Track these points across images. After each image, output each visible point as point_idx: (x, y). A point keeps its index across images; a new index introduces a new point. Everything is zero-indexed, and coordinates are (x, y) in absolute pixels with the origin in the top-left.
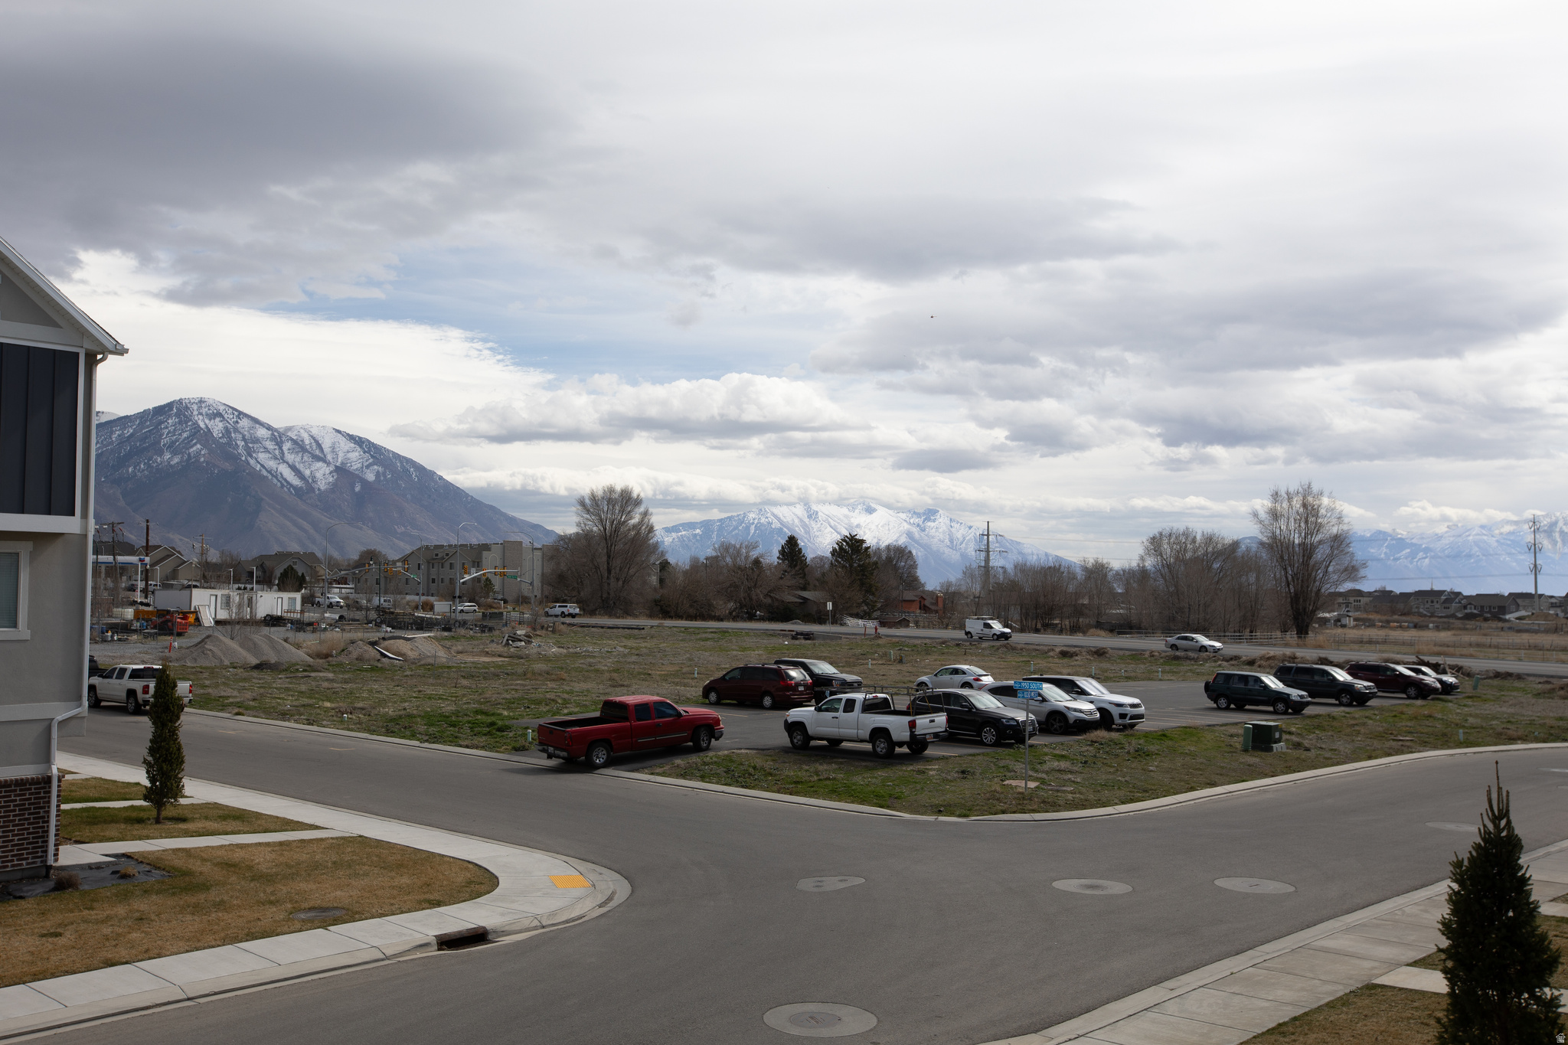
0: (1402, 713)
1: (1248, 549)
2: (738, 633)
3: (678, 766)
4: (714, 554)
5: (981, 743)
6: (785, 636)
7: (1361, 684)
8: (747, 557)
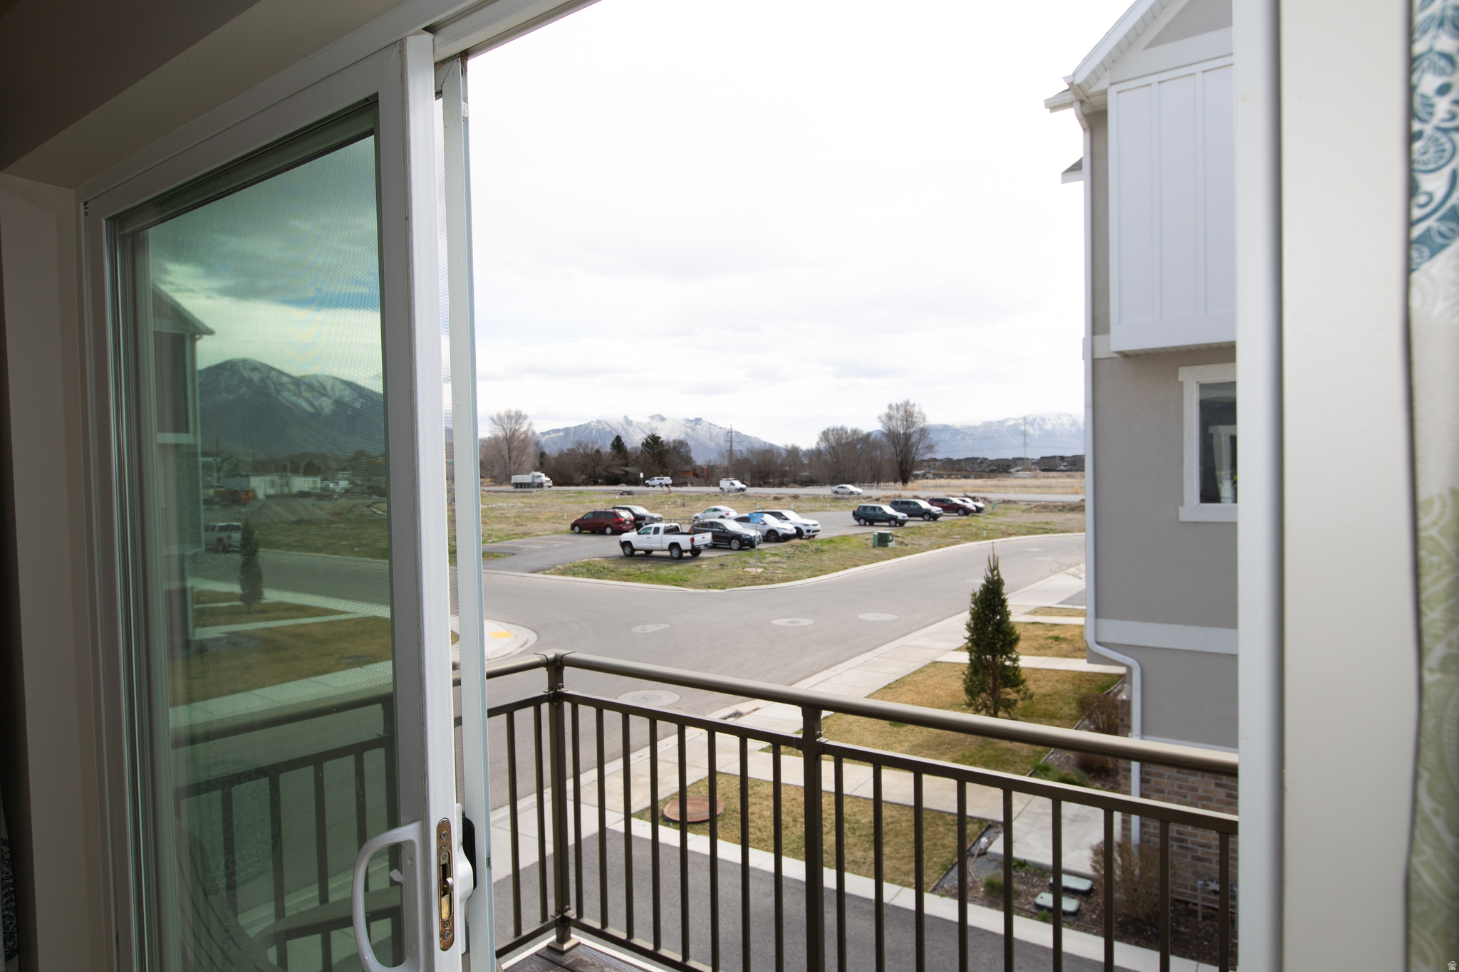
0: (956, 524)
1: (876, 437)
2: (588, 493)
3: (559, 569)
4: (572, 447)
5: (731, 549)
6: (616, 493)
7: (935, 509)
8: (592, 448)
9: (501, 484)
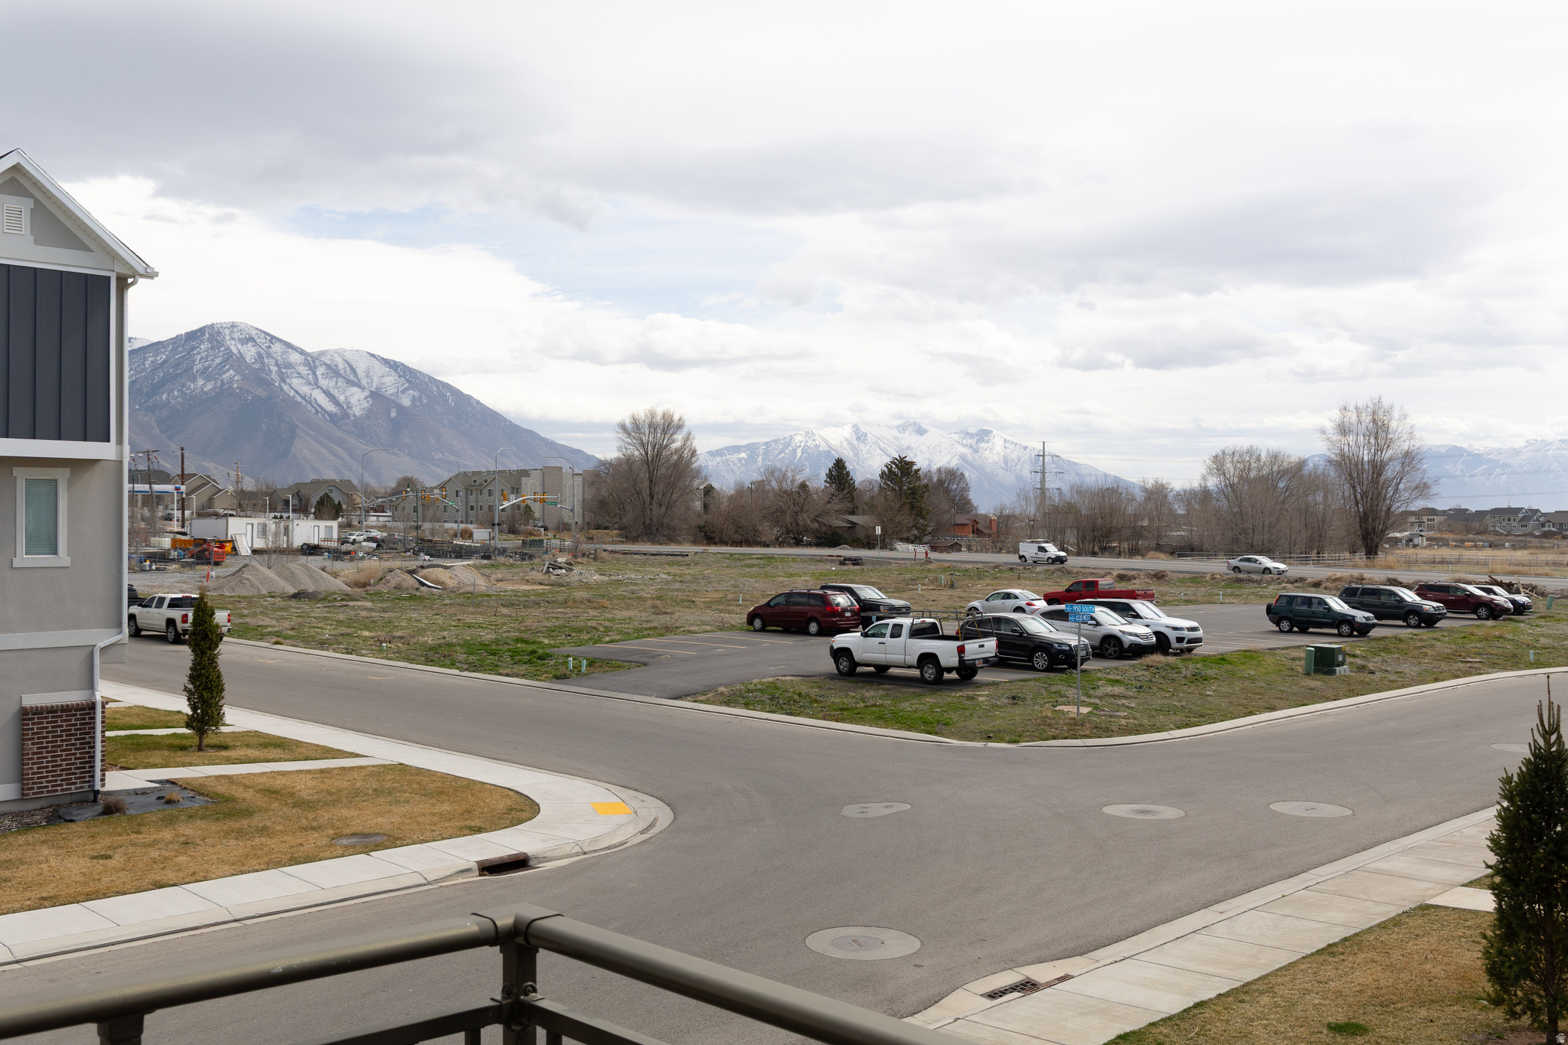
0: (1472, 634)
1: (1316, 467)
2: (784, 559)
3: (721, 693)
4: (760, 478)
5: (1033, 669)
6: (832, 561)
7: (1430, 606)
8: (793, 481)
9: (635, 540)
